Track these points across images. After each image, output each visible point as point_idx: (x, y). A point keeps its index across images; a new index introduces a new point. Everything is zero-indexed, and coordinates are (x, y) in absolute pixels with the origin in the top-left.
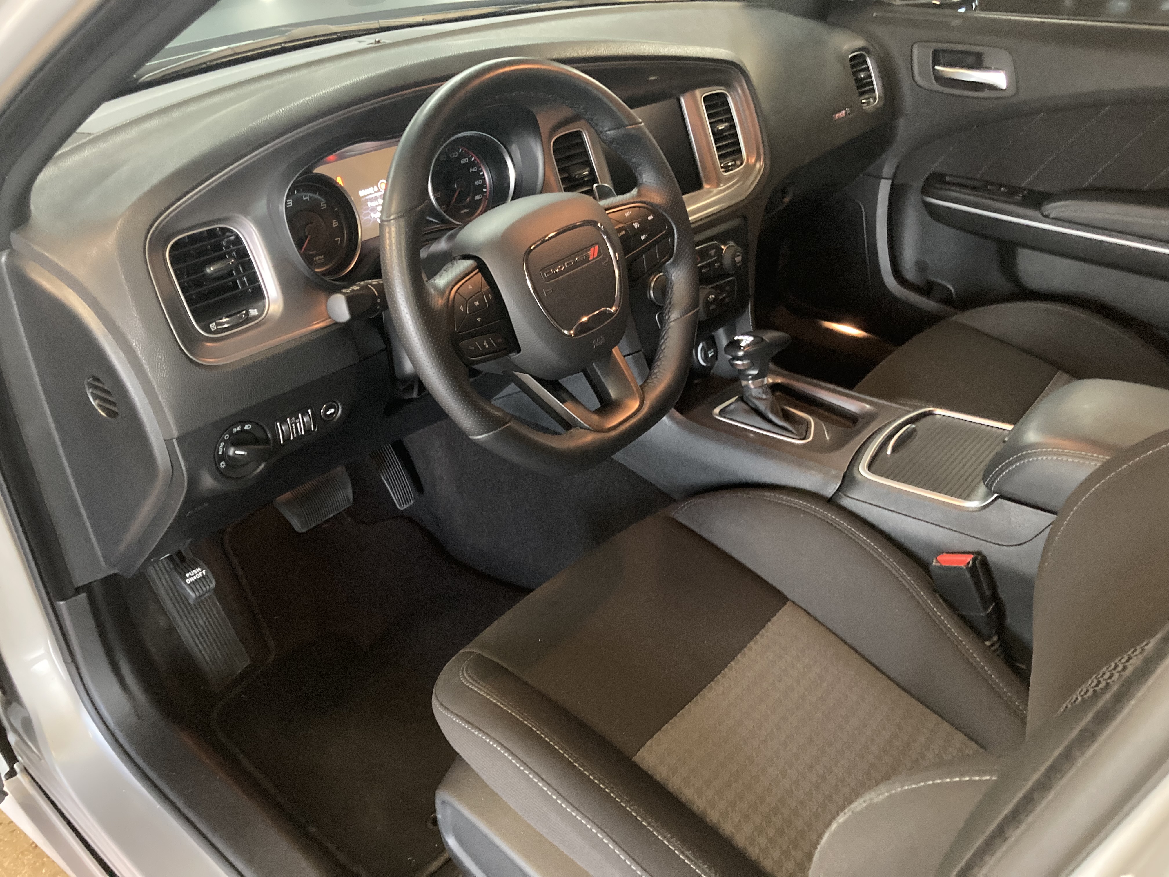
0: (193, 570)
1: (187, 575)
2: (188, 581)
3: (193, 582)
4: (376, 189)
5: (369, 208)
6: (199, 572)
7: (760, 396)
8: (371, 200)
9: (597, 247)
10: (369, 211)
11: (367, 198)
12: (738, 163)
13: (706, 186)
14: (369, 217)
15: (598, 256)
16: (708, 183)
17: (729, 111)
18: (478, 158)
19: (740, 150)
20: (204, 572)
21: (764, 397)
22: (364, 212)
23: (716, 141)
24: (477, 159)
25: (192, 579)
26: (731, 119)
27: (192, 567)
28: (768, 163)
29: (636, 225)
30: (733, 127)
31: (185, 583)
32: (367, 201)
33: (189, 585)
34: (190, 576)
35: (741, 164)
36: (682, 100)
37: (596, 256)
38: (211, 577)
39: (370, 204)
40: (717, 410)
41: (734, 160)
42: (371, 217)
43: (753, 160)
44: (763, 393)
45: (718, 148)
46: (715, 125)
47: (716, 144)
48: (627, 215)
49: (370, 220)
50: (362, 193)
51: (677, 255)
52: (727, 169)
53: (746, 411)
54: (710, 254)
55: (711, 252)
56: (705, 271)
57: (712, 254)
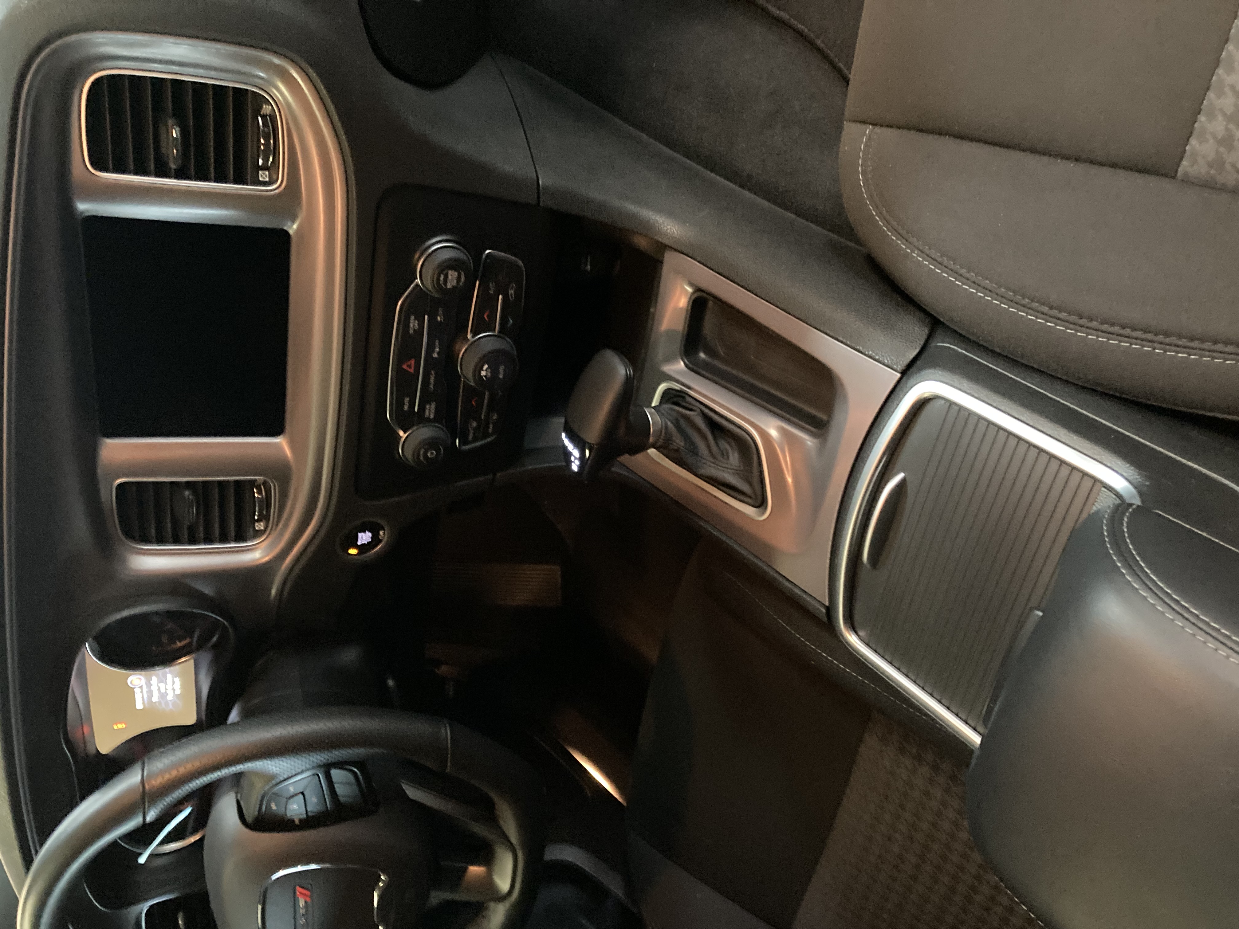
8: (151, 697)
10: (163, 701)
11: (147, 702)
14: (171, 702)
32: (150, 701)
36: (84, 208)
39: (155, 699)
42: (170, 700)
45: (220, 179)
49: (175, 701)
50: (139, 706)
54: (414, 330)
55: (411, 325)
56: (437, 350)
57: (416, 325)
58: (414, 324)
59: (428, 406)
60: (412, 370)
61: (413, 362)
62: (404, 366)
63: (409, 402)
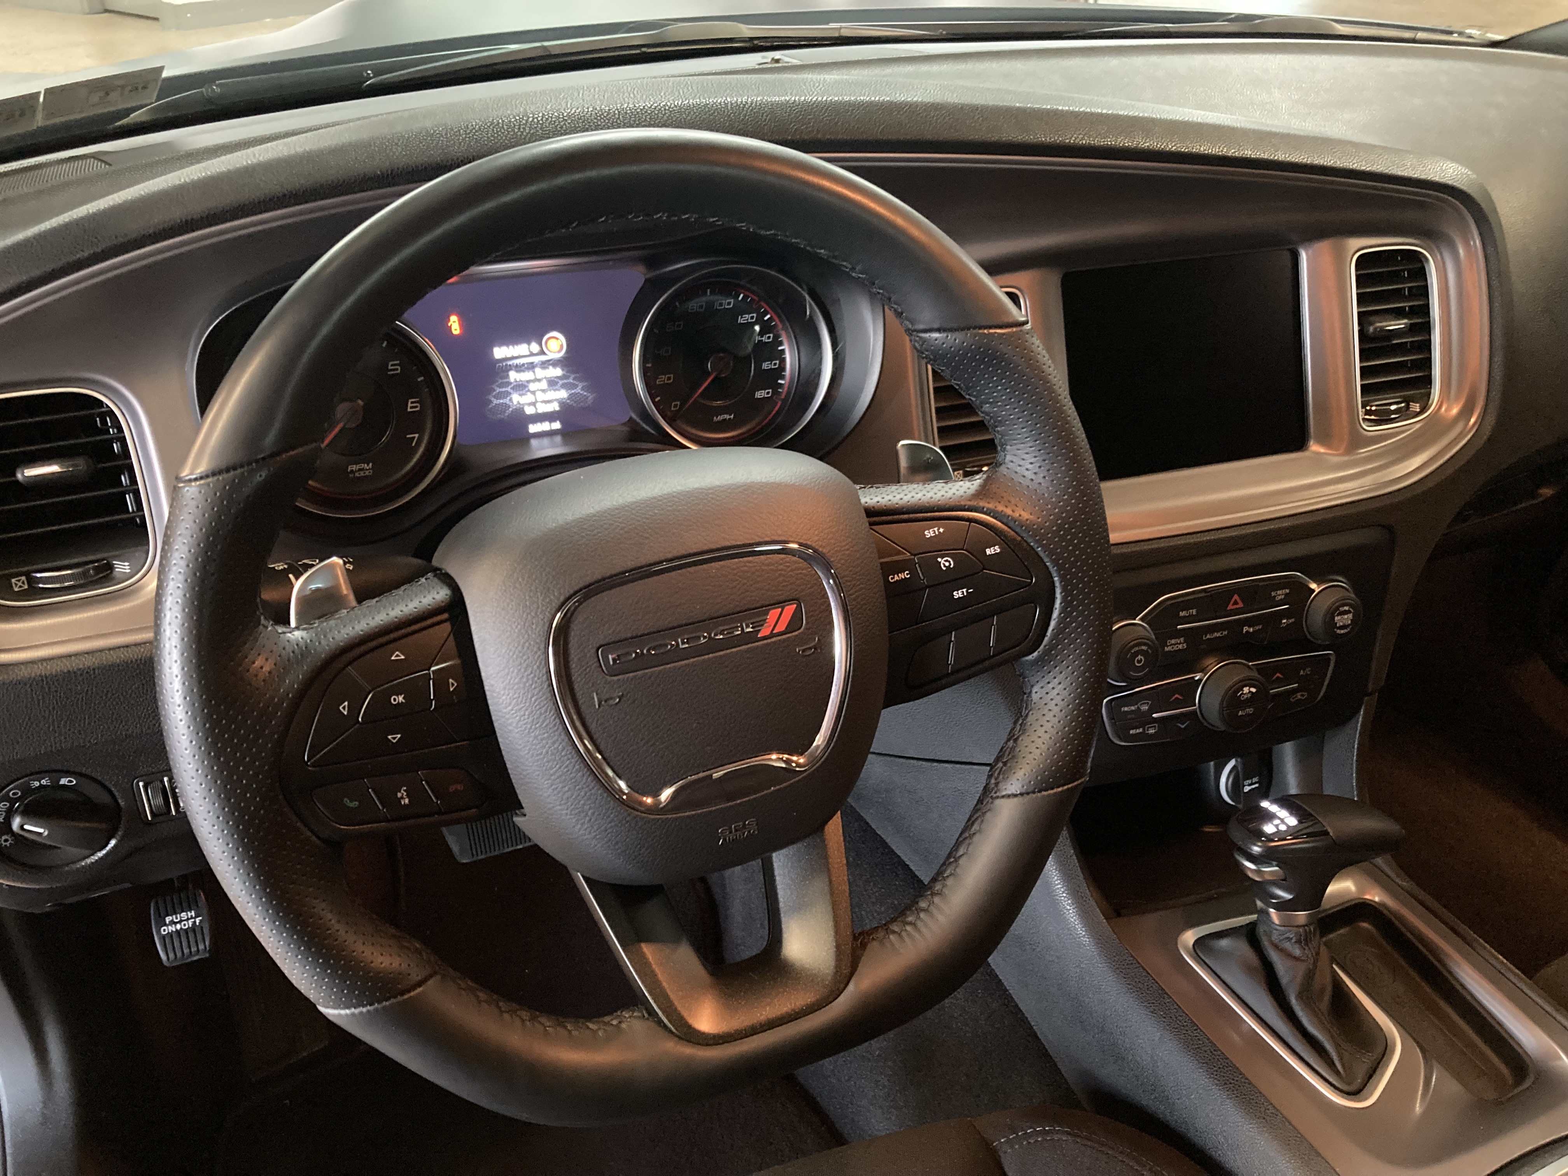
0: (183, 911)
1: (168, 919)
2: (165, 931)
3: (170, 935)
4: (535, 347)
5: (509, 383)
6: (192, 918)
7: (1287, 945)
8: (519, 368)
9: (791, 608)
10: (509, 389)
11: (510, 363)
12: (1416, 407)
13: (1314, 447)
14: (507, 401)
15: (789, 629)
16: (1325, 439)
17: (1424, 292)
18: (779, 317)
19: (1427, 381)
20: (198, 920)
21: (1297, 952)
22: (498, 390)
23: (1365, 355)
24: (775, 317)
25: (172, 928)
26: (1425, 310)
27: (185, 905)
28: (1491, 420)
29: (945, 562)
30: (1426, 327)
31: (159, 932)
32: (510, 368)
33: (164, 937)
34: (173, 923)
35: (1423, 410)
36: (1304, 256)
37: (781, 627)
38: (206, 931)
39: (513, 376)
40: (1189, 937)
41: (1407, 400)
42: (511, 400)
43: (1455, 411)
44: (1299, 942)
45: (1365, 372)
46: (1372, 319)
47: (1361, 361)
48: (929, 534)
49: (509, 407)
50: (499, 352)
51: (1051, 647)
52: (1383, 417)
53: (1249, 970)
54: (1275, 597)
55: (1279, 592)
56: (1251, 630)
57: (1280, 598)
58: (1280, 594)
59: (1182, 639)
60: (1230, 607)
61: (1241, 605)
62: (1236, 597)
63: (1191, 616)
